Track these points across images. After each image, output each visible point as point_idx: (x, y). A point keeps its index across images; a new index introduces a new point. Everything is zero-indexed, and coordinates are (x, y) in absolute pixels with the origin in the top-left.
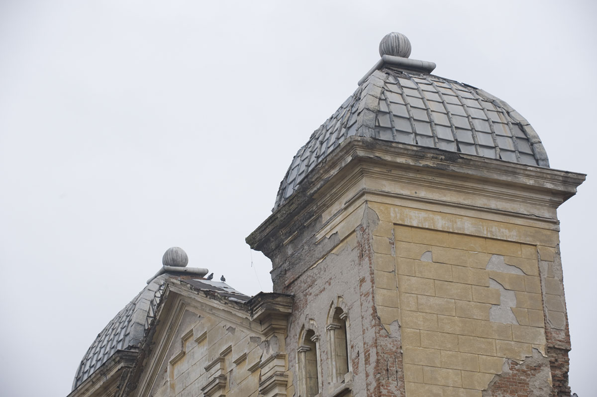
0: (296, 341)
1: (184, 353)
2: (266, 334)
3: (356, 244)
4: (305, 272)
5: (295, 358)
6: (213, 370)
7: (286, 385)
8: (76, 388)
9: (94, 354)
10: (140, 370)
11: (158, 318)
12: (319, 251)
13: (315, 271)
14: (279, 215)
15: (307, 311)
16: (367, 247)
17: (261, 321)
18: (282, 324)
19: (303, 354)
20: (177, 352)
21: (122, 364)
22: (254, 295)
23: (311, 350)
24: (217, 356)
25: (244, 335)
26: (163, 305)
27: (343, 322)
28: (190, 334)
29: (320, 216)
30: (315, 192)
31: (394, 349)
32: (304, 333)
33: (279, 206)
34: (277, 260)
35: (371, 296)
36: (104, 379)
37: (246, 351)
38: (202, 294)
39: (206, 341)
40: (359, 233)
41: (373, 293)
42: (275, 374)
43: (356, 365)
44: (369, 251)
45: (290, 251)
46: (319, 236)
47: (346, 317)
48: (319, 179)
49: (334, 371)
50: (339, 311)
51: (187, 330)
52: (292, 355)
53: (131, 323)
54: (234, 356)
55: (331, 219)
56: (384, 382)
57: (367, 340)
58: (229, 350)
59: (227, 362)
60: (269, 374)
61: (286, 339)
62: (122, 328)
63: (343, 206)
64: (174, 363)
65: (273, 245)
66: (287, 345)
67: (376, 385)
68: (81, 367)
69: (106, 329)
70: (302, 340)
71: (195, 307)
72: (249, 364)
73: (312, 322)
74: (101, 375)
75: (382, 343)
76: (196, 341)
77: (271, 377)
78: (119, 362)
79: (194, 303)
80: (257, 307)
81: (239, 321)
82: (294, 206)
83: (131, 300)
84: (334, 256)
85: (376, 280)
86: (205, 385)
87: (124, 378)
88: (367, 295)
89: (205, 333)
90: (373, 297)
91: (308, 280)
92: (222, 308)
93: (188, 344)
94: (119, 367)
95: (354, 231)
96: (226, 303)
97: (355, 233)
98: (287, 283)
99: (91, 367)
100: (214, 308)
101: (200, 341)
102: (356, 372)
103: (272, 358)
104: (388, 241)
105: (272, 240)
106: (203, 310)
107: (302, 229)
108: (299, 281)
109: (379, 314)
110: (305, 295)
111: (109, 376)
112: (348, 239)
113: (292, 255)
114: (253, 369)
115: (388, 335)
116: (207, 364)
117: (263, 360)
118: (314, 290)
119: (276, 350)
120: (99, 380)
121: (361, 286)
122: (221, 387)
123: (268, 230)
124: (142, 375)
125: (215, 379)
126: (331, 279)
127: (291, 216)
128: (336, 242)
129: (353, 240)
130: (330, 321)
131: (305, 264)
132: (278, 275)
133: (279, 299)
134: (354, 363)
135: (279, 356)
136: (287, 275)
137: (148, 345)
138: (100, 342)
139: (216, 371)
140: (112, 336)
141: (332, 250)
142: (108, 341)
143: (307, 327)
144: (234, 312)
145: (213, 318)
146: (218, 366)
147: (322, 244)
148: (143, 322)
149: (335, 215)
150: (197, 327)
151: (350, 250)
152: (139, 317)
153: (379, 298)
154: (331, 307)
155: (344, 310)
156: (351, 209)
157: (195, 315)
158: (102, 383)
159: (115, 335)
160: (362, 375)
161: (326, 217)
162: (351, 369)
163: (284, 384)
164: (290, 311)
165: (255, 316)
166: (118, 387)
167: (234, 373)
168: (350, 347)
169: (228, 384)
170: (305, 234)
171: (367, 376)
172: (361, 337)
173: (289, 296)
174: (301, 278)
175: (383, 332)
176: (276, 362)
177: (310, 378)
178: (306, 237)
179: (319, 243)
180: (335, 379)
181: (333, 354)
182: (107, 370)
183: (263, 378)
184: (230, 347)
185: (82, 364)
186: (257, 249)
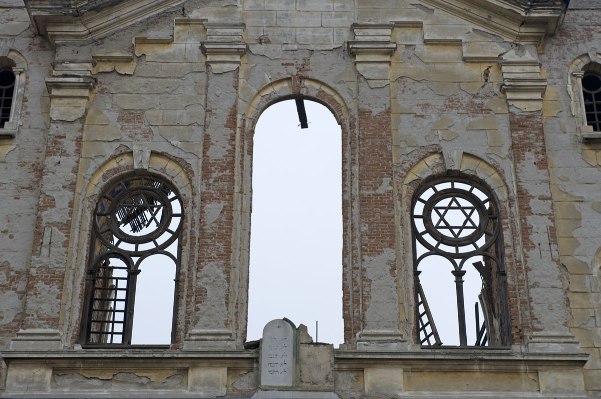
5: (561, 78)
17: (525, 22)
24: (384, 22)
25: (457, 22)
37: (462, 38)
54: (428, 34)
58: (415, 25)
59: (398, 35)
60: (521, 76)
61: (539, 54)
72: (467, 52)
117: (508, 58)
122: (391, 53)
146: (386, 31)
165: (534, 15)
167: (418, 50)
169: (398, 55)
176: (539, 69)
183: (505, 76)
184: (417, 23)
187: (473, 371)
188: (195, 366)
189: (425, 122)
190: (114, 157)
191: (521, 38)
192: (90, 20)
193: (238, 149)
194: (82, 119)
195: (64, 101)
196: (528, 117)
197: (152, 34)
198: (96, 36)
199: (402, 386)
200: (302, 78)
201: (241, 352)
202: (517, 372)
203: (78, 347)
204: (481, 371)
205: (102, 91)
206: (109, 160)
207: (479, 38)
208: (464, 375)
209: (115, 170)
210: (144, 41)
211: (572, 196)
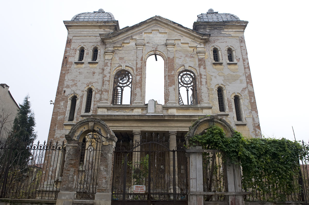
0: (210, 48)
1: (151, 33)
3: (238, 39)
5: (209, 51)
6: (170, 41)
12: (222, 35)
13: (219, 38)
19: (212, 51)
24: (173, 39)
30: (228, 25)
37: (189, 42)
40: (240, 38)
45: (208, 31)
48: (232, 23)
52: (207, 50)
54: (182, 41)
57: (244, 57)
58: (179, 40)
59: (176, 42)
61: (204, 46)
62: (104, 17)
64: (145, 33)
65: (202, 27)
72: (190, 45)
74: (103, 23)
78: (115, 23)
81: (188, 36)
88: (244, 49)
91: (216, 39)
93: (154, 31)
97: (238, 37)
99: (85, 19)
101: (160, 33)
102: (238, 62)
107: (215, 29)
110: (214, 41)
112: (235, 37)
114: (191, 47)
117: (198, 47)
121: (241, 47)
123: (204, 24)
126: (227, 42)
128: (230, 36)
130: (226, 49)
131: (215, 35)
134: (237, 60)
139: (172, 42)
141: (227, 37)
142: (95, 17)
145: (171, 31)
147: (224, 34)
149: (230, 31)
150: (161, 30)
154: (227, 47)
155: (232, 49)
156: (237, 33)
157: (160, 27)
159: (100, 17)
160: (241, 63)
161: (226, 30)
167: (179, 45)
171: (244, 64)
172: (241, 56)
174: (212, 37)
178: (216, 31)
183: (198, 50)
187: (190, 110)
188: (135, 109)
189: (181, 60)
190: (118, 67)
191: (201, 42)
192: (113, 39)
193: (143, 65)
194: (112, 59)
195: (108, 55)
196: (202, 59)
197: (125, 42)
198: (114, 42)
199: (176, 112)
200: (156, 51)
201: (144, 106)
202: (199, 110)
203: (112, 105)
204: (192, 110)
205: (115, 53)
206: (117, 68)
207: (192, 42)
208: (188, 110)
209: (118, 70)
210: (124, 43)
211: (210, 75)
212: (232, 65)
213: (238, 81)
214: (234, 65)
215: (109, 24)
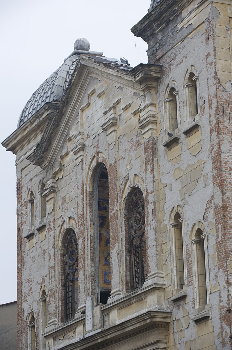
0: (163, 95)
1: (90, 104)
2: (143, 91)
3: (204, 31)
4: (169, 50)
5: (162, 106)
6: (108, 114)
7: (156, 123)
8: (20, 126)
9: (31, 105)
10: (62, 114)
11: (73, 81)
12: (179, 36)
13: (177, 49)
14: (153, 13)
15: (171, 76)
16: (212, 33)
17: (140, 82)
18: (155, 84)
19: (167, 103)
20: (85, 103)
21: (49, 111)
22: (136, 65)
23: (172, 100)
24: (112, 105)
25: (129, 91)
26: (76, 73)
27: (195, 82)
28: (94, 91)
29: (181, 13)
31: (228, 99)
32: (169, 89)
33: (152, 7)
34: (151, 43)
35: (214, 65)
36: (38, 121)
37: (130, 102)
38: (102, 65)
39: (104, 96)
40: (206, 23)
41: (215, 63)
42: (149, 116)
43: (203, 110)
44: (213, 35)
45: (160, 37)
46: (179, 27)
47: (197, 79)
49: (188, 113)
50: (192, 75)
51: (92, 89)
52: (161, 104)
53: (55, 86)
54: (123, 105)
55: (188, 15)
56: (221, 120)
57: (210, 93)
58: (119, 101)
59: (118, 109)
60: (145, 116)
61: (156, 94)
62: (49, 89)
63: (196, 6)
64: (83, 110)
65: (148, 33)
66: (157, 97)
67: (216, 122)
68: (22, 114)
69: (38, 90)
70: (167, 95)
71: (97, 74)
72: (132, 110)
73: (174, 83)
74: (36, 118)
75: (221, 95)
76: (97, 96)
77: (147, 118)
78: (48, 110)
79: (96, 72)
80: (138, 73)
81: (126, 83)
82: (163, 7)
83: (54, 72)
84: (189, 39)
85: (217, 54)
86: (103, 123)
87: (51, 120)
88: (211, 64)
89: (104, 91)
90: (215, 65)
91: (172, 55)
92: (115, 74)
93: (92, 98)
94: (48, 113)
95: (203, 22)
96: (118, 71)
97: (204, 24)
98: (157, 58)
99: (29, 113)
100: (110, 74)
101: (100, 96)
102: (202, 114)
103: (147, 106)
104: (226, 28)
105: (148, 29)
106: (102, 76)
107: (168, 22)
108: (165, 56)
109: (219, 76)
110: (170, 66)
111: (41, 119)
112: (199, 28)
113: (161, 39)
114: (135, 113)
115: (224, 90)
116: (105, 110)
117: (142, 107)
118: (176, 62)
119: (150, 101)
120: (34, 121)
121: (207, 58)
122: (114, 125)
123: (145, 23)
124: (63, 117)
125: (110, 119)
126: (187, 54)
127: (161, 13)
128: (191, 30)
129: (202, 28)
130: (186, 81)
131: (170, 45)
132: (151, 52)
133: (153, 68)
134: (201, 108)
135: (152, 105)
136: (158, 53)
137: (66, 99)
138: (34, 98)
139: (111, 115)
140: (42, 94)
141: (188, 35)
142: (40, 97)
143: (170, 86)
144: (123, 77)
145: (108, 81)
146: (112, 111)
147: (181, 31)
148: (62, 85)
149: (191, 12)
150: (98, 87)
151: (200, 35)
152: (59, 82)
153: (219, 66)
154: (187, 72)
155: (195, 75)
156: (201, 8)
157: (97, 79)
158: (36, 123)
159: (44, 93)
160: (207, 116)
161: (184, 13)
162: (199, 112)
163: (155, 123)
164: (159, 76)
165: (137, 79)
166: (47, 125)
167: (122, 116)
168: (199, 98)
169: (118, 123)
170: (170, 25)
171: (210, 116)
172: (206, 92)
173: (159, 66)
174: (167, 54)
175: (221, 88)
176: (150, 108)
177: (172, 118)
178: (171, 27)
179: (180, 31)
180: (188, 119)
181: (188, 103)
182: (40, 115)
183: (141, 119)
184: (120, 99)
185: (23, 111)
186: (138, 36)
188: (77, 326)
189: (125, 160)
190: (62, 225)
192: (47, 156)
193: (85, 205)
194: (54, 209)
195: (50, 202)
196: (148, 142)
197: (64, 152)
199: (117, 318)
200: (98, 153)
204: (134, 302)
205: (57, 191)
206: (61, 228)
207: (135, 98)
209: (63, 232)
210: (63, 157)
211: (164, 184)
212: (193, 132)
213: (201, 182)
214: (195, 131)
215: (43, 117)
